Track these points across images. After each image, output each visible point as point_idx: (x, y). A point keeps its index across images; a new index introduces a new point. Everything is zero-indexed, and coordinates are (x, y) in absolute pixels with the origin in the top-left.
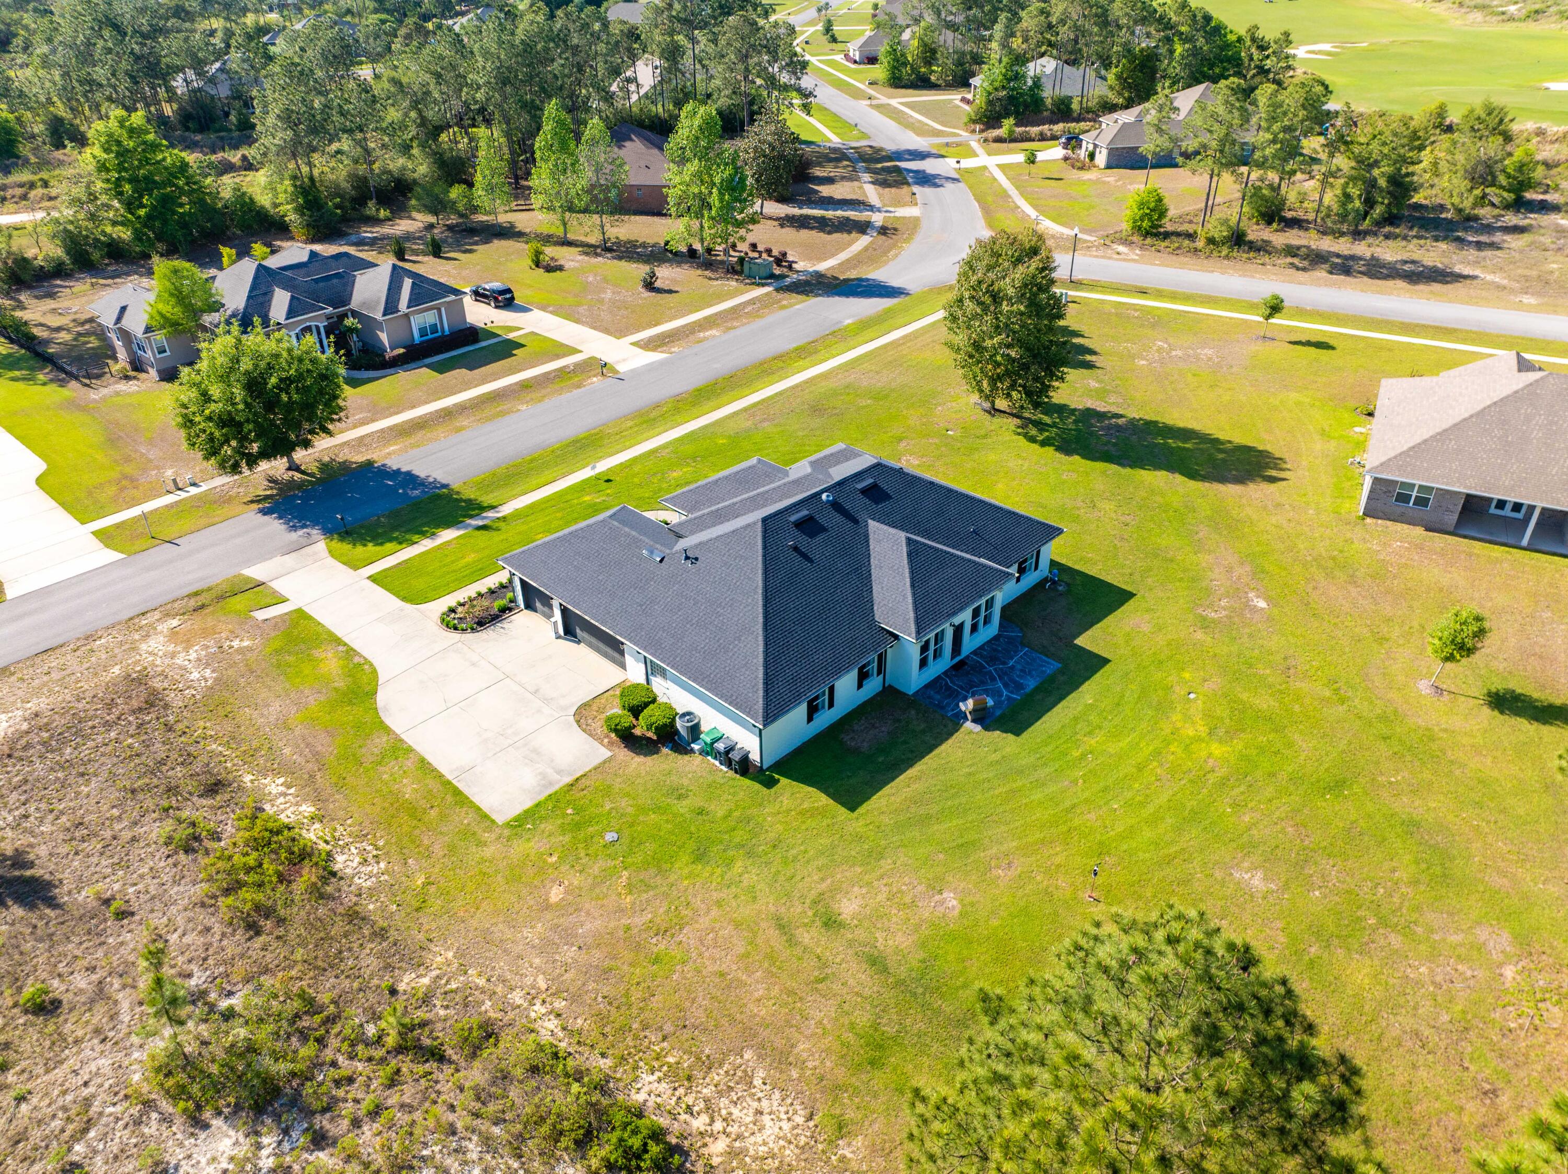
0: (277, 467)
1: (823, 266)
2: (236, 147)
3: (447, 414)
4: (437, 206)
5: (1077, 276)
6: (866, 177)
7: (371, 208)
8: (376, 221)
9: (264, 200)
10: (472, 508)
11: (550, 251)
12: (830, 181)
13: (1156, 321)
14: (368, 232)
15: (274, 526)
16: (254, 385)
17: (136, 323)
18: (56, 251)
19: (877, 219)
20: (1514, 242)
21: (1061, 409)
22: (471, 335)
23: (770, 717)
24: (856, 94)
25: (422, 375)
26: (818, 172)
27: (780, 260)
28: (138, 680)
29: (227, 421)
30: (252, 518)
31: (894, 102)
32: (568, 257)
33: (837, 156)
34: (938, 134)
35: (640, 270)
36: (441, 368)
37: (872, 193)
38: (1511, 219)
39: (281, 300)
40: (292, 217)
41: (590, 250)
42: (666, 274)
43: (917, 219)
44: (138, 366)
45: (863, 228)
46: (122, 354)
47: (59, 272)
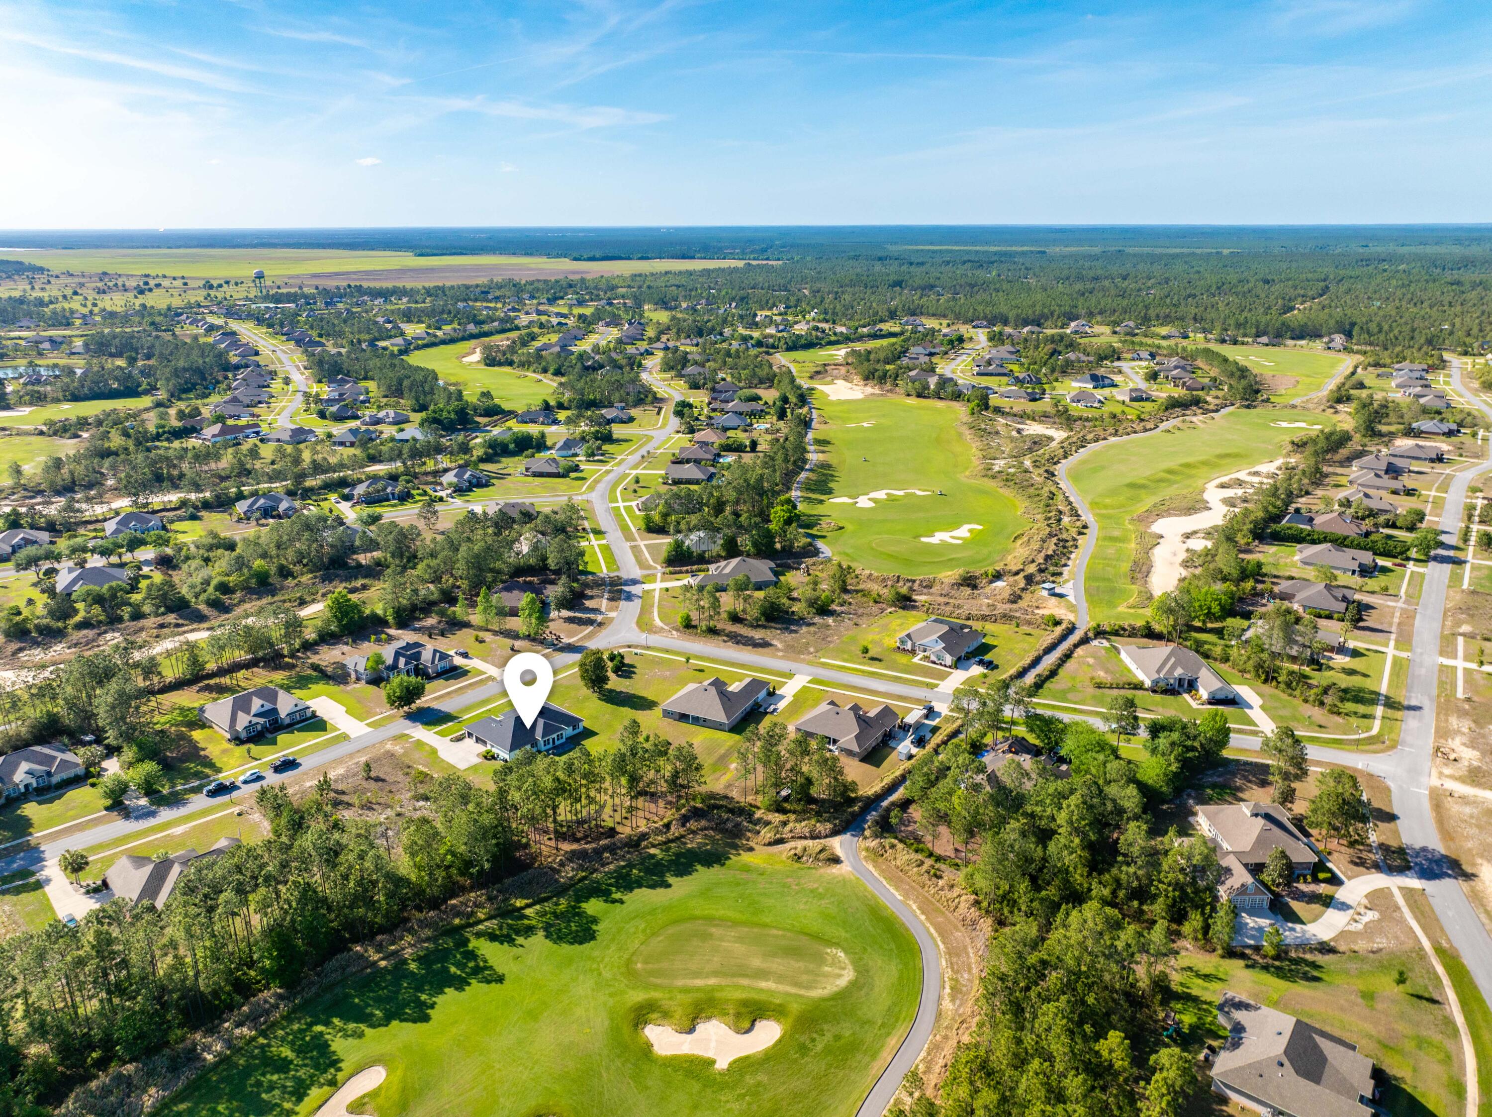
0: (406, 708)
1: (571, 641)
2: (356, 578)
3: (449, 693)
4: (442, 614)
5: (650, 644)
6: (606, 595)
7: (417, 614)
8: (419, 619)
9: (380, 612)
10: (456, 718)
11: (481, 634)
12: (592, 598)
13: (660, 662)
14: (417, 625)
15: (407, 722)
16: (407, 688)
17: (361, 669)
18: (314, 636)
19: (599, 618)
20: (804, 629)
21: (611, 691)
22: (455, 668)
23: (511, 750)
24: (629, 537)
25: (441, 682)
26: (589, 592)
27: (558, 638)
28: (388, 752)
29: (400, 698)
30: (402, 720)
31: (642, 544)
32: (487, 636)
33: (600, 583)
34: (649, 567)
35: (509, 642)
36: (447, 679)
37: (604, 604)
38: (817, 620)
39: (402, 661)
40: (390, 619)
41: (496, 633)
42: (518, 644)
43: (612, 619)
44: (358, 679)
45: (591, 622)
46: (353, 676)
47: (316, 643)
